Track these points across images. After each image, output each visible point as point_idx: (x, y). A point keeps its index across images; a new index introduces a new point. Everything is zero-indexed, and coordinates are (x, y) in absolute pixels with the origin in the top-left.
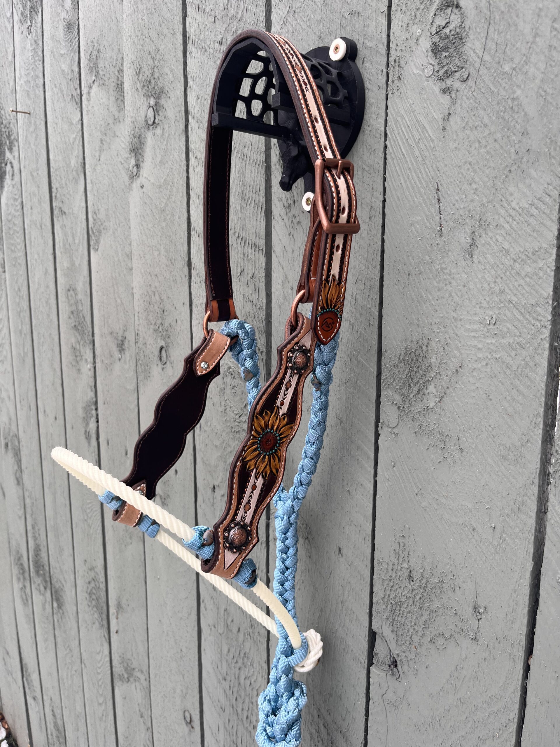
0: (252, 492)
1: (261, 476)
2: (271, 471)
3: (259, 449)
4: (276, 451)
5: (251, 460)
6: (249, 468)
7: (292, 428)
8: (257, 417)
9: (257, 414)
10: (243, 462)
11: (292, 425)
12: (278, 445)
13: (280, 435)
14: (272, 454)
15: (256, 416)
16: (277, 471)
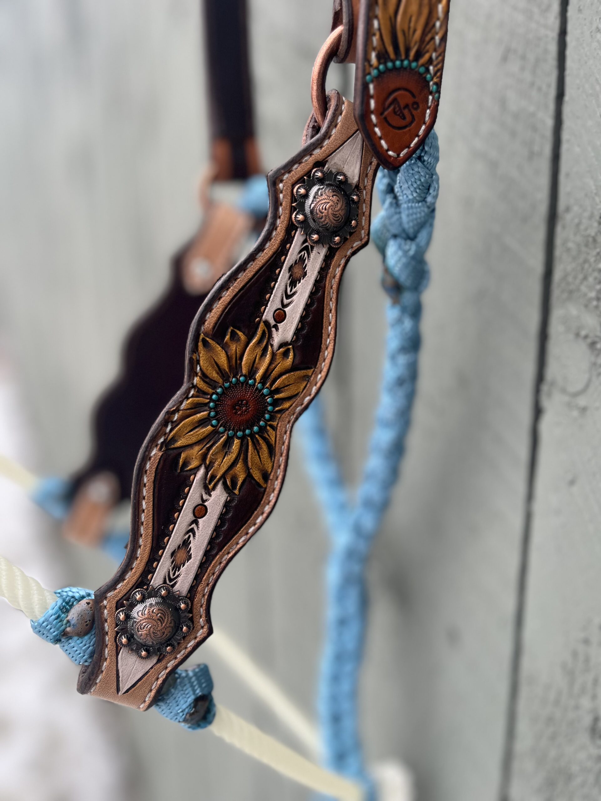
0: (195, 522)
1: (220, 487)
2: (249, 476)
3: (214, 422)
4: (262, 430)
5: (190, 446)
6: (186, 463)
7: (307, 378)
8: (205, 343)
9: (206, 334)
10: (167, 449)
11: (310, 372)
12: (267, 416)
13: (272, 393)
14: (252, 435)
15: (204, 341)
16: (266, 476)
